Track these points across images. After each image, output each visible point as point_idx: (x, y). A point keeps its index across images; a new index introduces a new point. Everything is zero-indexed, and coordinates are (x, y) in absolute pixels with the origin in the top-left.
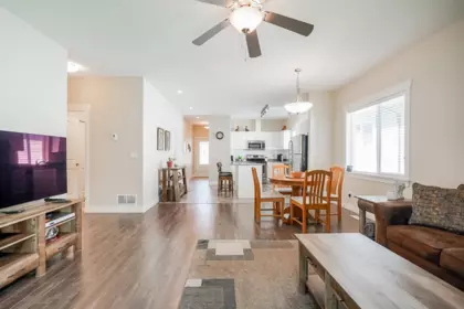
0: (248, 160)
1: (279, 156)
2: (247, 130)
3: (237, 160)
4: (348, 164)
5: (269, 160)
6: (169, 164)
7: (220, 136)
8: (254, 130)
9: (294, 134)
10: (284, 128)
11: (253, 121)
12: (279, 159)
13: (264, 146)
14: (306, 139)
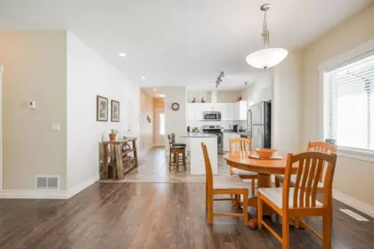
0: (204, 130)
1: (235, 127)
2: (203, 102)
3: (194, 131)
4: (326, 137)
5: (225, 131)
6: (112, 136)
7: (175, 107)
8: (210, 101)
9: (251, 104)
10: (240, 99)
11: (209, 93)
12: (235, 129)
13: (220, 118)
14: (269, 105)
